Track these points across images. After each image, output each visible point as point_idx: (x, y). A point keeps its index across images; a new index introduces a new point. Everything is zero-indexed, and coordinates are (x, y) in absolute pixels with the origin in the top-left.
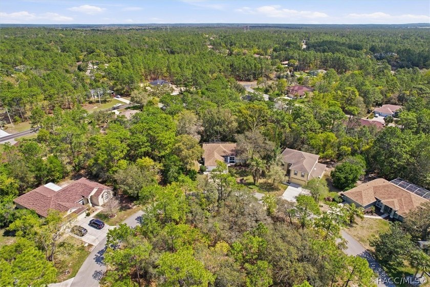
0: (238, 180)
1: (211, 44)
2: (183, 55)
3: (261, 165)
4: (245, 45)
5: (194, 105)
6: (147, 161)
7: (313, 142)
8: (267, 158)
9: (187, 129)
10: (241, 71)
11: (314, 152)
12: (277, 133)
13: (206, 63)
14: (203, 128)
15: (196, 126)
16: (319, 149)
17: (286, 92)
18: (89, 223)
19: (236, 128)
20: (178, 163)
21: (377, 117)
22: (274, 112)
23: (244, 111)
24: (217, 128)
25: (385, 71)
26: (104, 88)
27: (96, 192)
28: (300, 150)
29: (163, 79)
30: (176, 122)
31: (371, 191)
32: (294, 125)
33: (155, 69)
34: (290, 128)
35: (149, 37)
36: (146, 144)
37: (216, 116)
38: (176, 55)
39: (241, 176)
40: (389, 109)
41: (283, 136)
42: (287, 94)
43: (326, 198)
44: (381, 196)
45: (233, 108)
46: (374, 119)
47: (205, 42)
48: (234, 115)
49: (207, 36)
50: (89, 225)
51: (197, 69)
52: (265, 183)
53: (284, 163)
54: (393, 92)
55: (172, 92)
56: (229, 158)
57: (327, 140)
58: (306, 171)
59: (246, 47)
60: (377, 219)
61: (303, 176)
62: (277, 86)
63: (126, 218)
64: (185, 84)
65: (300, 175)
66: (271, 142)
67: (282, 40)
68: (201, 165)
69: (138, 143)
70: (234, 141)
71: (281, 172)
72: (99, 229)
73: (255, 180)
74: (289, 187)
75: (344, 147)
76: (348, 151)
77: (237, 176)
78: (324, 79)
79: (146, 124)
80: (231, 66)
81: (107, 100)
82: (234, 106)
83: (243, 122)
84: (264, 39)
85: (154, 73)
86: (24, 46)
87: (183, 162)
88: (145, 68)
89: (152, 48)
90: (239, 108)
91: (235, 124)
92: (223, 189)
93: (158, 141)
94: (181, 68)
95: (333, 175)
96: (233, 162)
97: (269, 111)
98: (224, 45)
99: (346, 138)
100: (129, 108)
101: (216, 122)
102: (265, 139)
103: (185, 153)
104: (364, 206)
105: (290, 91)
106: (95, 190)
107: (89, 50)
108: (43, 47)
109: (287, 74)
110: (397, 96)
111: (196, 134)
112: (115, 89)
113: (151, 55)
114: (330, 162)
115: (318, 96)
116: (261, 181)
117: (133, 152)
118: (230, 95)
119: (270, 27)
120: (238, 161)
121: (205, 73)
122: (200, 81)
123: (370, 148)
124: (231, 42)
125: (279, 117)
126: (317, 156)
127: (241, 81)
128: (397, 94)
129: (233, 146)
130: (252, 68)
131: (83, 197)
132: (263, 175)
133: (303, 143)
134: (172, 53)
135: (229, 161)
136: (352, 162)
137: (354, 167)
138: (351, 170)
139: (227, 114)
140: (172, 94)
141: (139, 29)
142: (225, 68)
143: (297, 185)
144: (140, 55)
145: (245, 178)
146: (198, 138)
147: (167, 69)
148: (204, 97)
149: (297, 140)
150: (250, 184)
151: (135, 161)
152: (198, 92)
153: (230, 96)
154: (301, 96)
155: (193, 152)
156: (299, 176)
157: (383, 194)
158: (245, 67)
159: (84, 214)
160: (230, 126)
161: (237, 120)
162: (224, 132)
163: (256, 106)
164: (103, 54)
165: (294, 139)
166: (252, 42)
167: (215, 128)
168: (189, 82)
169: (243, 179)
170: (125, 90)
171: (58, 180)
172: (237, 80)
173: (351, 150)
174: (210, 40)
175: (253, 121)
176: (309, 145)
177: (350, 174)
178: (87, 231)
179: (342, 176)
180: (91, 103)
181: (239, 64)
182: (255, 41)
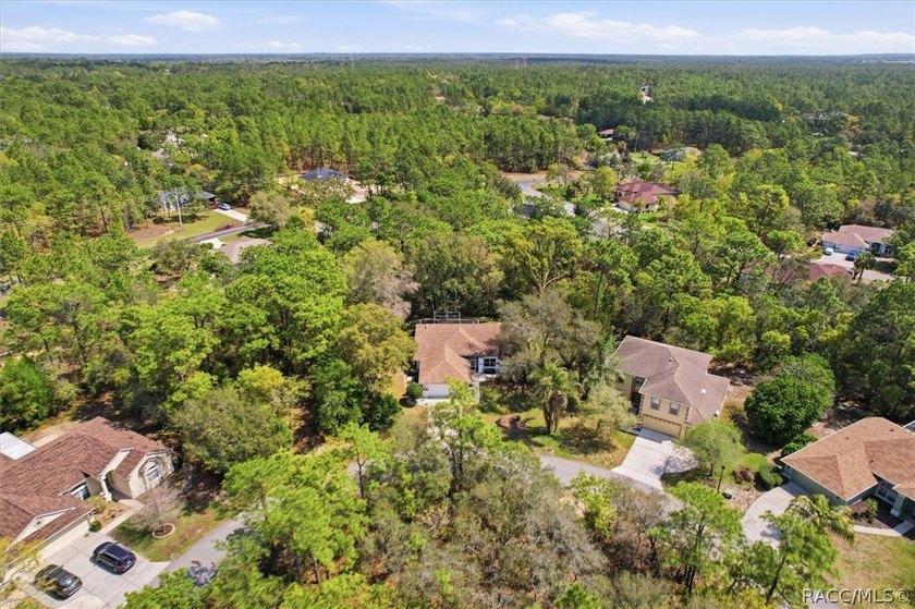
0: (506, 420)
1: (442, 94)
2: (380, 115)
3: (564, 386)
4: (518, 93)
5: (394, 227)
6: (266, 376)
7: (692, 320)
8: (582, 363)
9: (375, 288)
10: (510, 148)
11: (697, 345)
12: (601, 296)
13: (430, 131)
14: (415, 286)
15: (397, 281)
16: (708, 337)
17: (613, 196)
18: (91, 554)
19: (500, 284)
20: (347, 381)
21: (829, 254)
22: (592, 245)
23: (521, 242)
24: (452, 283)
25: (837, 149)
26: (189, 186)
27: (125, 460)
28: (659, 339)
29: (331, 168)
30: (350, 270)
31: (860, 456)
32: (644, 277)
33: (316, 145)
34: (634, 283)
35: (307, 78)
36: (265, 330)
37: (448, 254)
38: (364, 114)
39: (513, 410)
40: (856, 235)
41: (616, 303)
42: (616, 200)
43: (738, 470)
44: (890, 470)
45: (493, 235)
46: (824, 260)
47: (431, 88)
48: (494, 251)
49: (435, 77)
50: (93, 559)
51: (409, 145)
52: (576, 429)
53: (623, 377)
54: (861, 197)
55: (348, 197)
56: (481, 361)
57: (728, 315)
58: (682, 399)
59: (520, 98)
60: (886, 538)
61: (674, 412)
62: (593, 182)
63: (201, 536)
64: (379, 178)
65: (668, 410)
66: (592, 323)
67: (597, 84)
68: (410, 378)
69: (243, 326)
70: (496, 317)
71: (619, 403)
72: (120, 572)
73: (549, 423)
74: (639, 440)
75: (772, 332)
76: (784, 342)
77: (503, 409)
78: (699, 166)
79: (266, 277)
80: (488, 138)
81: (198, 214)
82: (493, 230)
83: (516, 268)
84: (559, 83)
85: (311, 154)
86: (29, 96)
87: (361, 377)
88: (290, 143)
89: (313, 101)
90: (506, 233)
91: (497, 275)
92: (466, 456)
93: (298, 319)
94: (372, 144)
95: (751, 407)
96: (493, 372)
97: (579, 242)
98: (472, 95)
99: (777, 309)
100: (246, 233)
101: (450, 268)
102: (575, 315)
103: (366, 352)
104: (848, 499)
105: (623, 194)
106: (120, 457)
107: (171, 104)
108: (70, 98)
109: (614, 156)
110: (873, 205)
111: (398, 299)
112: (218, 189)
113: (307, 113)
114: (735, 369)
115: (690, 205)
116: (566, 422)
117: (233, 348)
118: (484, 202)
119: (568, 59)
120: (503, 370)
121: (426, 152)
122: (415, 170)
123: (842, 338)
124: (487, 89)
125: (607, 258)
126: (705, 355)
127: (510, 171)
128: (871, 200)
129: (492, 328)
130: (533, 143)
131: (87, 476)
132: (572, 408)
133: (666, 321)
134: (357, 110)
135: (481, 368)
136: (798, 375)
137: (808, 389)
138: (800, 397)
139: (475, 249)
140: (347, 201)
141: (290, 63)
142: (473, 143)
143: (658, 435)
144: (282, 114)
145: (523, 416)
146: (401, 310)
147: (342, 146)
148: (423, 207)
149: (653, 314)
150: (537, 432)
151: (234, 376)
152: (408, 196)
153: (483, 206)
154: (647, 207)
155: (386, 351)
156: (663, 412)
157: (895, 466)
158: (518, 140)
159: (84, 527)
160: (484, 278)
161: (502, 265)
162: (471, 293)
163: (550, 230)
164: (202, 113)
165: (645, 311)
166: (532, 89)
167: (447, 284)
168: (389, 173)
169: (518, 419)
170: (240, 193)
171: (36, 421)
172: (499, 169)
173: (791, 340)
174: (441, 85)
175: (543, 265)
176: (683, 327)
177: (797, 408)
178: (80, 583)
179: (779, 412)
180: (159, 221)
181: (506, 132)
182: (539, 86)
